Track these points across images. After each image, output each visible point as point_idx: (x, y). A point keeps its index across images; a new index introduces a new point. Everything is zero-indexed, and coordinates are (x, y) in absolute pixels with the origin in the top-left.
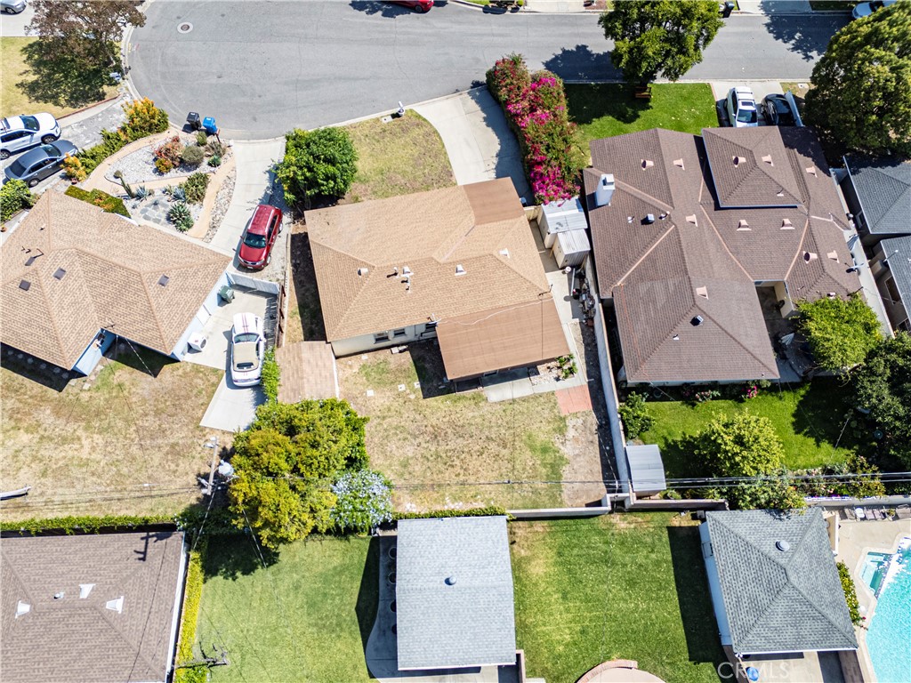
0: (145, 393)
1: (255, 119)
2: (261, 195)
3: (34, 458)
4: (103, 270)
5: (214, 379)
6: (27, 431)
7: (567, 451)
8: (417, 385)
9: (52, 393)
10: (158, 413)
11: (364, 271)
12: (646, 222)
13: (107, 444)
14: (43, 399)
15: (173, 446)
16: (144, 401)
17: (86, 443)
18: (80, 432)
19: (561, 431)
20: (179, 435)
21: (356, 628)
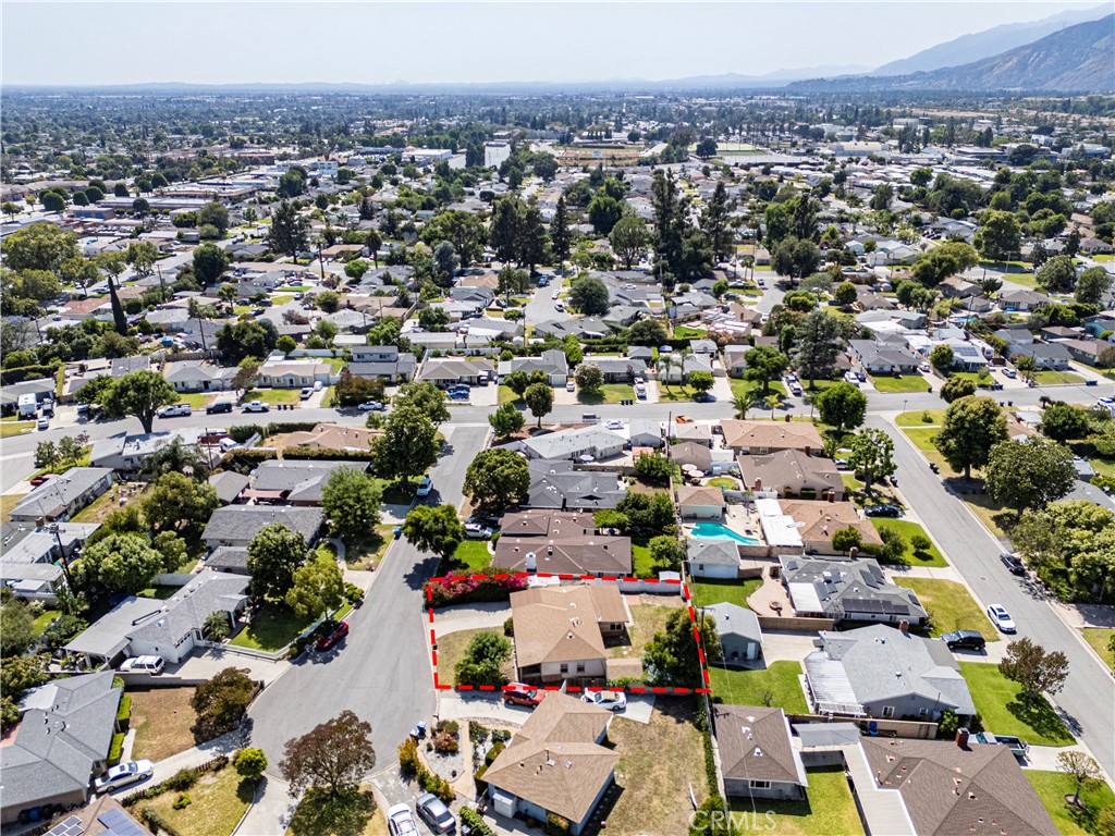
0: (626, 749)
1: (418, 711)
2: (488, 704)
3: (668, 796)
4: (560, 732)
5: (619, 720)
6: (650, 802)
7: (658, 605)
8: (624, 647)
9: (625, 792)
10: (639, 742)
11: (570, 634)
12: (550, 553)
13: (659, 763)
14: (631, 796)
15: (660, 735)
16: (632, 749)
17: (658, 773)
18: (652, 777)
19: (649, 606)
20: (653, 732)
21: (747, 672)
